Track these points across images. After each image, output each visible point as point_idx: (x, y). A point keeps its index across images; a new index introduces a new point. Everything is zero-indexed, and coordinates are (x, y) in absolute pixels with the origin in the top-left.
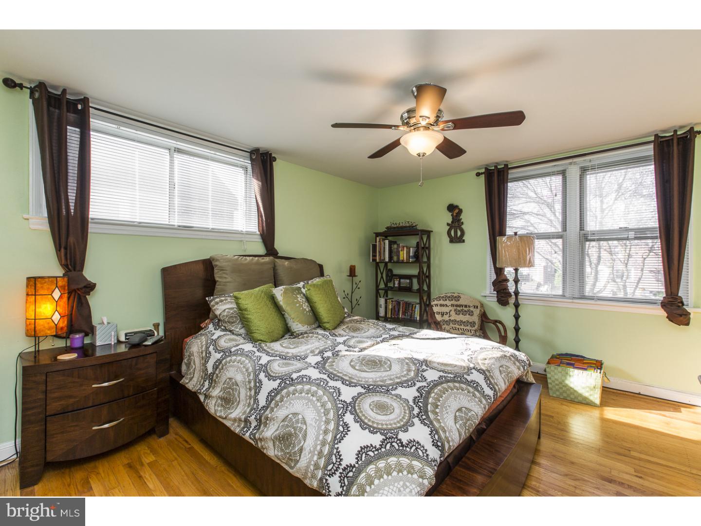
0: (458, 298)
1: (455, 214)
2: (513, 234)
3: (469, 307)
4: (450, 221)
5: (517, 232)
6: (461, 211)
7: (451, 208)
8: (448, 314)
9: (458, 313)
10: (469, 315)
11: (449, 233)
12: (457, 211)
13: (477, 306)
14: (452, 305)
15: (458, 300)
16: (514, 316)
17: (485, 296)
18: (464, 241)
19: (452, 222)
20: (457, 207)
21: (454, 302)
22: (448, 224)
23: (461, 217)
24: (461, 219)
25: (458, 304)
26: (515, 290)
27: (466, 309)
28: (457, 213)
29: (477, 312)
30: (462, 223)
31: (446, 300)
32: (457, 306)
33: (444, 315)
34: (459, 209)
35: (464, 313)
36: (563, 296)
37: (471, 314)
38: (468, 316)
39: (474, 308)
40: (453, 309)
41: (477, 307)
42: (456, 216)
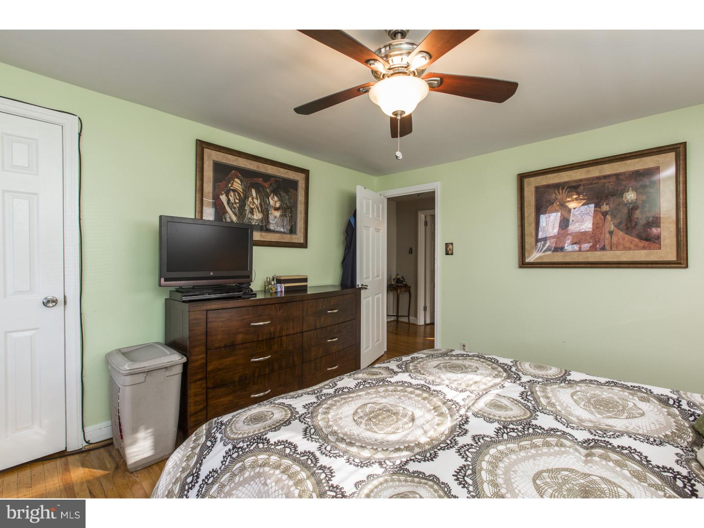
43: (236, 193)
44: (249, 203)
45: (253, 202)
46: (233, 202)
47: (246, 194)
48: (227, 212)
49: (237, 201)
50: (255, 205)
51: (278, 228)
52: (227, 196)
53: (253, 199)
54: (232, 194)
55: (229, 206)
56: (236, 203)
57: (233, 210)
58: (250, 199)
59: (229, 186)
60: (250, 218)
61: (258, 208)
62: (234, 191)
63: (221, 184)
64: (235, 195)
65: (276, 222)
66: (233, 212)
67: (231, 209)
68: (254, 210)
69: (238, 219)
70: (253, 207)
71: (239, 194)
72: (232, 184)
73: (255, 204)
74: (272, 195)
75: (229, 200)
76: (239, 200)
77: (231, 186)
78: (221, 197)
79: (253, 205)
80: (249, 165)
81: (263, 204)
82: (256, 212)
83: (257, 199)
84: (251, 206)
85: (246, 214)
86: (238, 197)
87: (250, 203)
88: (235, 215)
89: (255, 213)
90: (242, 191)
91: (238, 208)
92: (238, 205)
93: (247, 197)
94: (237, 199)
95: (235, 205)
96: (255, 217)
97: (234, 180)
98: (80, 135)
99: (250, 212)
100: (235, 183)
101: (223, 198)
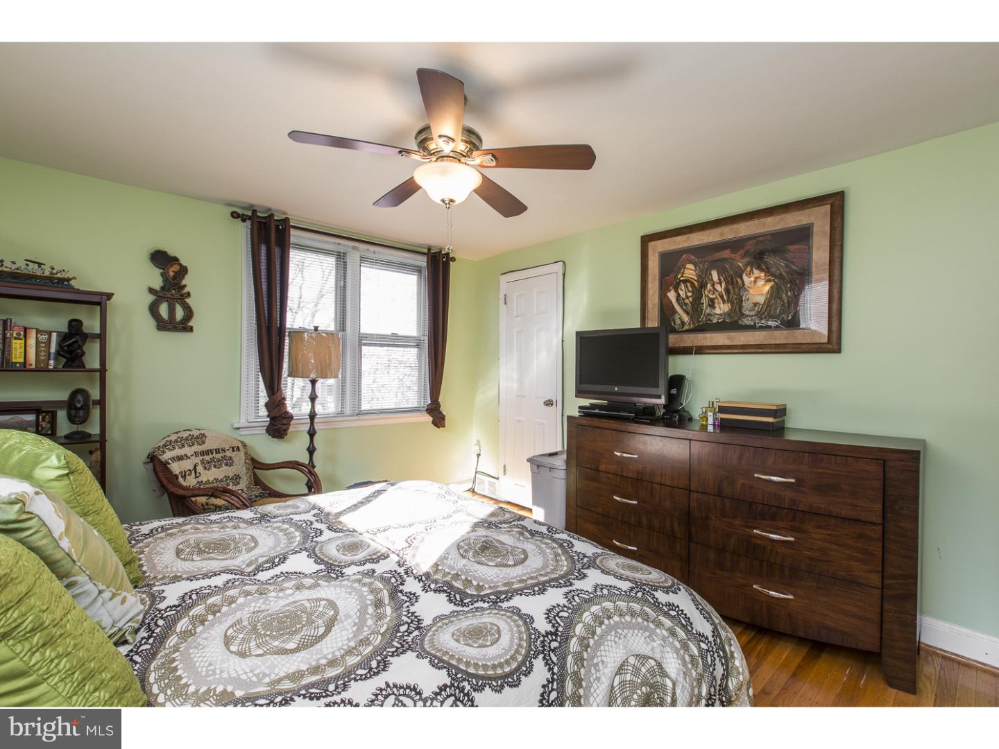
0: (201, 439)
1: (172, 274)
2: (313, 328)
3: (224, 450)
4: (157, 283)
5: (318, 327)
6: (183, 271)
7: (161, 258)
8: (193, 472)
9: (207, 465)
10: (227, 465)
11: (153, 309)
12: (176, 268)
13: (238, 447)
14: (196, 454)
15: (203, 443)
16: (307, 449)
17: (239, 428)
18: (191, 330)
19: (163, 288)
20: (175, 260)
21: (196, 448)
22: (151, 290)
23: (184, 283)
24: (185, 286)
25: (204, 450)
26: (311, 411)
27: (218, 456)
28: (176, 273)
29: (239, 458)
30: (189, 294)
31: (183, 446)
32: (203, 453)
33: (187, 477)
34: (181, 265)
35: (217, 464)
36: (341, 414)
37: (229, 462)
38: (224, 468)
39: (233, 451)
40: (198, 460)
41: (238, 449)
42: (174, 278)
43: (688, 284)
44: (706, 293)
45: (714, 288)
46: (684, 297)
47: (702, 281)
48: (676, 312)
49: (689, 294)
50: (717, 294)
51: (763, 321)
52: (676, 291)
53: (713, 285)
54: (682, 286)
55: (679, 304)
56: (687, 297)
57: (684, 307)
58: (709, 286)
59: (679, 277)
60: (709, 315)
61: (722, 297)
62: (685, 281)
63: (668, 278)
64: (686, 287)
65: (759, 312)
66: (684, 310)
67: (682, 307)
68: (716, 301)
69: (691, 318)
70: (714, 296)
71: (692, 285)
72: (683, 273)
73: (717, 291)
74: (749, 269)
75: (679, 295)
76: (693, 292)
77: (682, 276)
78: (669, 294)
79: (714, 293)
80: (707, 238)
81: (731, 287)
82: (719, 303)
83: (720, 283)
84: (711, 296)
85: (702, 310)
86: (690, 289)
87: (709, 292)
88: (687, 313)
89: (716, 305)
90: (696, 279)
91: (691, 303)
92: (690, 299)
93: (703, 286)
94: (689, 291)
95: (687, 301)
96: (718, 311)
97: (685, 268)
98: (564, 275)
99: (709, 305)
100: (686, 271)
101: (672, 295)
